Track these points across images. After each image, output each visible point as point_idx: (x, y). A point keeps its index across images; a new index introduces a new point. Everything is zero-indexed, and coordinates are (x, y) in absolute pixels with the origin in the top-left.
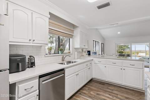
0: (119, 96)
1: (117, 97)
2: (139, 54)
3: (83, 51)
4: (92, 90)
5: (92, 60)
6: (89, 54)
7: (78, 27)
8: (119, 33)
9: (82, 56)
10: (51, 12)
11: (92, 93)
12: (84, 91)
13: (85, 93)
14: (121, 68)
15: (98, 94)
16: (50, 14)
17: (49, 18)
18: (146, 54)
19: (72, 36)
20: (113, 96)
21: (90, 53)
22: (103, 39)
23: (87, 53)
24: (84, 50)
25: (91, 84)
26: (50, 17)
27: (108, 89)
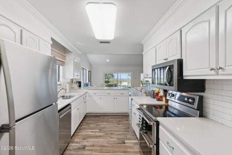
0: (114, 122)
1: (113, 123)
2: (123, 83)
3: (72, 82)
4: (90, 124)
5: (86, 93)
6: (80, 86)
7: (71, 52)
8: (108, 60)
9: (72, 88)
10: (54, 38)
11: (91, 126)
12: (83, 127)
13: (85, 128)
14: (114, 97)
15: (97, 125)
16: (52, 39)
17: (51, 45)
18: (128, 83)
19: (63, 63)
20: (110, 123)
21: (81, 84)
22: (91, 65)
23: (78, 85)
24: (74, 81)
25: (87, 119)
26: (52, 43)
27: (104, 119)
